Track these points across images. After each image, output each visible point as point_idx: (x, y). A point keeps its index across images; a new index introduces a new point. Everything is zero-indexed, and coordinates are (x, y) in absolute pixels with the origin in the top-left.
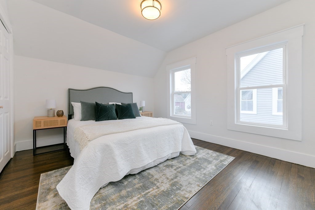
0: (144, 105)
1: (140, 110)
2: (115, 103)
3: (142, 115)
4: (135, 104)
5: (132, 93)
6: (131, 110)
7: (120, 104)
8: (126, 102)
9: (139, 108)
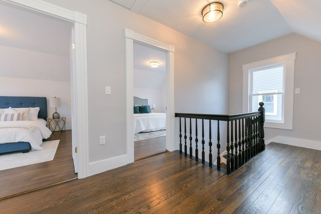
0: (154, 106)
1: (152, 109)
2: (138, 106)
3: (153, 112)
4: (149, 106)
5: (147, 99)
6: (147, 109)
7: (141, 106)
8: (144, 105)
9: (151, 109)
